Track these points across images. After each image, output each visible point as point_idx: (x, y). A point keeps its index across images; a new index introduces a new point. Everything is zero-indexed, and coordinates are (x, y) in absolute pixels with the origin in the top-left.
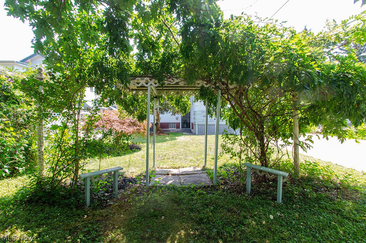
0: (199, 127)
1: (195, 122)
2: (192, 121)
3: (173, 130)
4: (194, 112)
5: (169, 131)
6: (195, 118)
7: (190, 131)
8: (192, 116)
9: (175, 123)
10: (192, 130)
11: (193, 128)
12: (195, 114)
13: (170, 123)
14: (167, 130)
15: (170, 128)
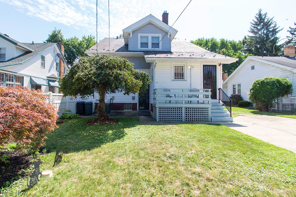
0: (161, 111)
1: (155, 104)
2: (151, 101)
3: (129, 112)
4: (154, 90)
5: (124, 113)
6: (155, 99)
7: (149, 114)
8: (151, 96)
9: (130, 104)
10: (151, 112)
11: (152, 111)
12: (155, 93)
13: (125, 104)
14: (121, 113)
15: (125, 109)
